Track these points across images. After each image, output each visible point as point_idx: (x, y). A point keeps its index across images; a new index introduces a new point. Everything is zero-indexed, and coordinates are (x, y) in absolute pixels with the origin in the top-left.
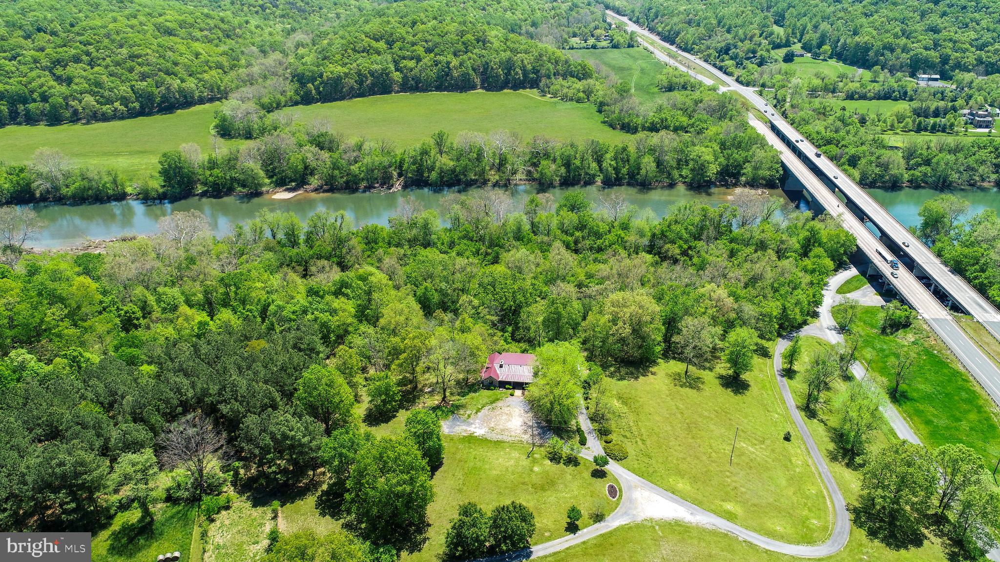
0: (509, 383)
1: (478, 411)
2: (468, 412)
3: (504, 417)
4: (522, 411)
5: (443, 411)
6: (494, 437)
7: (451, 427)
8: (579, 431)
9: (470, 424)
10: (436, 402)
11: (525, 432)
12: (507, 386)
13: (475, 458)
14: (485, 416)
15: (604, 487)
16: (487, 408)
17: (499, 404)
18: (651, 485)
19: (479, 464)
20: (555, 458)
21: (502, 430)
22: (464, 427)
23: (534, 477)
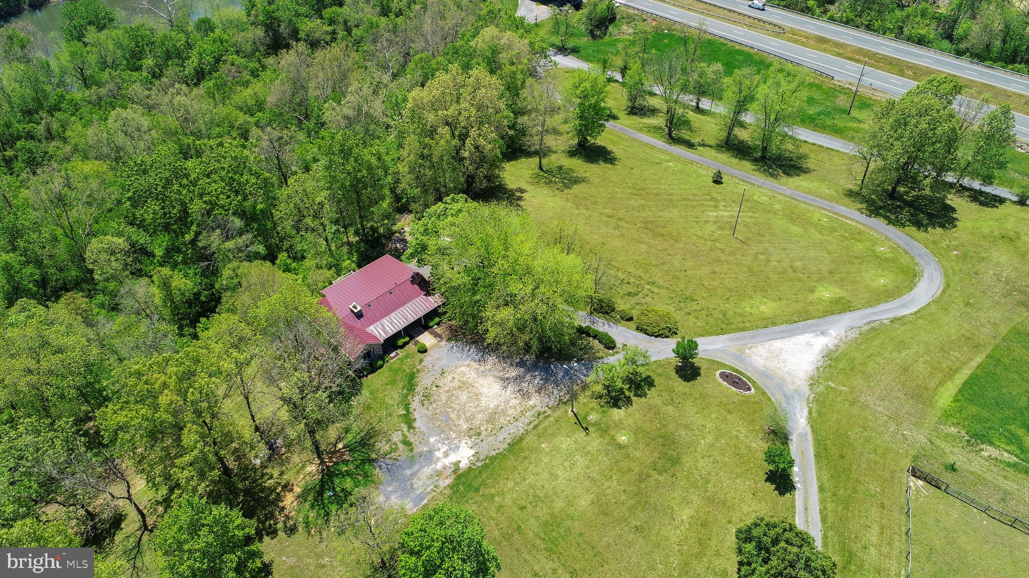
0: (398, 335)
1: (409, 421)
2: (396, 437)
3: (464, 397)
4: (475, 365)
5: (348, 474)
6: (498, 443)
7: (406, 490)
8: (582, 332)
9: (429, 457)
10: (312, 468)
11: (526, 395)
12: (401, 342)
13: (522, 508)
14: (432, 418)
15: (720, 385)
16: (415, 404)
17: (424, 381)
18: (746, 333)
19: (542, 512)
20: (615, 399)
21: (491, 419)
22: (427, 470)
23: (637, 454)
